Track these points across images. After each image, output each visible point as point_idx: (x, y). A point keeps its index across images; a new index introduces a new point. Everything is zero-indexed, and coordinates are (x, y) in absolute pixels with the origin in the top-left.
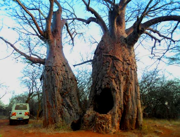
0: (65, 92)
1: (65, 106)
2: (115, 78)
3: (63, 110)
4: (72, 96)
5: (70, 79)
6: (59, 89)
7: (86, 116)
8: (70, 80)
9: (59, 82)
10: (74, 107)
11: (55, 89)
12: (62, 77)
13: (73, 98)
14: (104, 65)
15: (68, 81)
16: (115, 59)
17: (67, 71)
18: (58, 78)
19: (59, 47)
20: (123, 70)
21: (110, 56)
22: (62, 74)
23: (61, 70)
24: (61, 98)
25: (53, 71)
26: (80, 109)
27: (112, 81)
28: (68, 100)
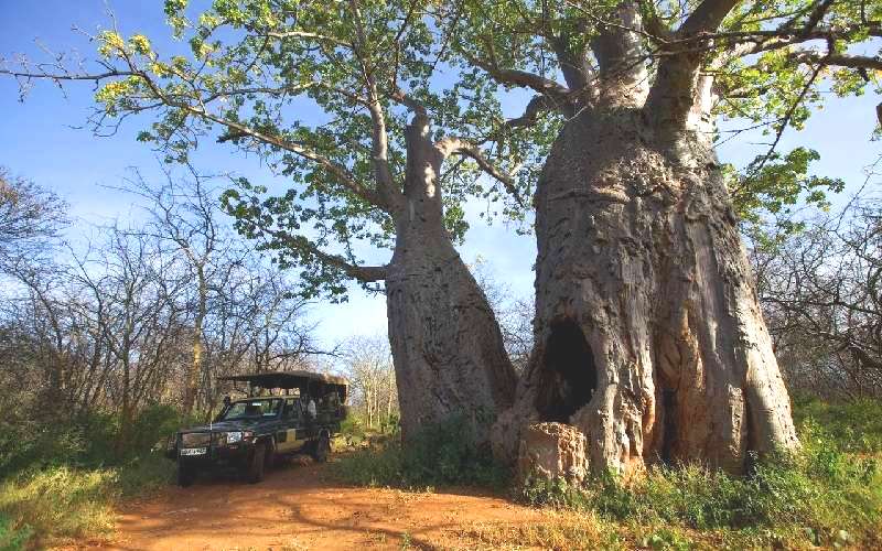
0: (439, 352)
1: (441, 397)
3: (435, 409)
4: (464, 361)
5: (455, 307)
6: (420, 345)
7: (496, 428)
8: (456, 310)
9: (418, 322)
10: (467, 400)
11: (410, 345)
12: (427, 307)
13: (470, 367)
14: (552, 236)
15: (448, 316)
16: (593, 202)
17: (446, 286)
18: (416, 313)
19: (424, 220)
20: (634, 233)
21: (572, 194)
22: (429, 297)
23: (426, 286)
24: (430, 371)
25: (400, 295)
26: (493, 405)
27: (579, 286)
28: (448, 376)
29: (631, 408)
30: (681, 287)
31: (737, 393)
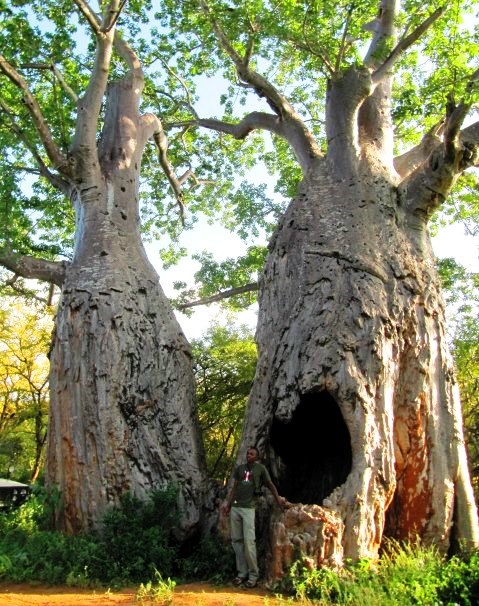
0: (141, 402)
1: (140, 461)
2: (357, 348)
3: (127, 477)
4: (171, 419)
5: (166, 346)
6: (116, 389)
8: (165, 351)
9: (118, 358)
10: (176, 469)
11: (102, 384)
12: (130, 339)
13: (177, 427)
14: (309, 294)
15: (157, 356)
16: (356, 270)
17: (153, 315)
18: (115, 343)
19: (124, 217)
20: (391, 314)
21: (336, 255)
22: (134, 327)
23: (130, 310)
24: (123, 426)
25: (95, 312)
26: (200, 478)
27: (343, 358)
28: (151, 435)
29: (381, 493)
30: (418, 378)
31: (450, 485)
